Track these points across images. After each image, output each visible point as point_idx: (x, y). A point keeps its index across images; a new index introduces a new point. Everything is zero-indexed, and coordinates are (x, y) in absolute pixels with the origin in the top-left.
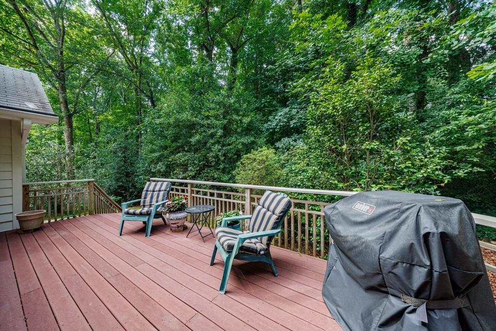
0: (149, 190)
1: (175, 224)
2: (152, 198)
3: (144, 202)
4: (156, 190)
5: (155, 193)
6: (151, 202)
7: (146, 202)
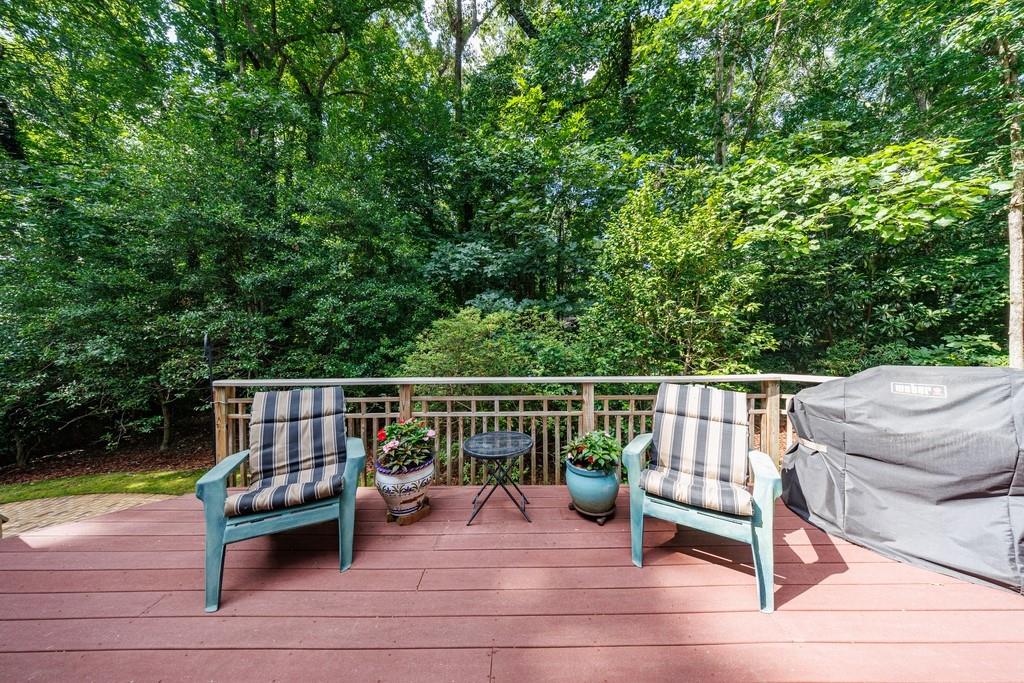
0: (277, 416)
1: (411, 501)
2: (294, 439)
3: (267, 460)
4: (302, 413)
5: (303, 423)
6: (294, 453)
7: (276, 457)
